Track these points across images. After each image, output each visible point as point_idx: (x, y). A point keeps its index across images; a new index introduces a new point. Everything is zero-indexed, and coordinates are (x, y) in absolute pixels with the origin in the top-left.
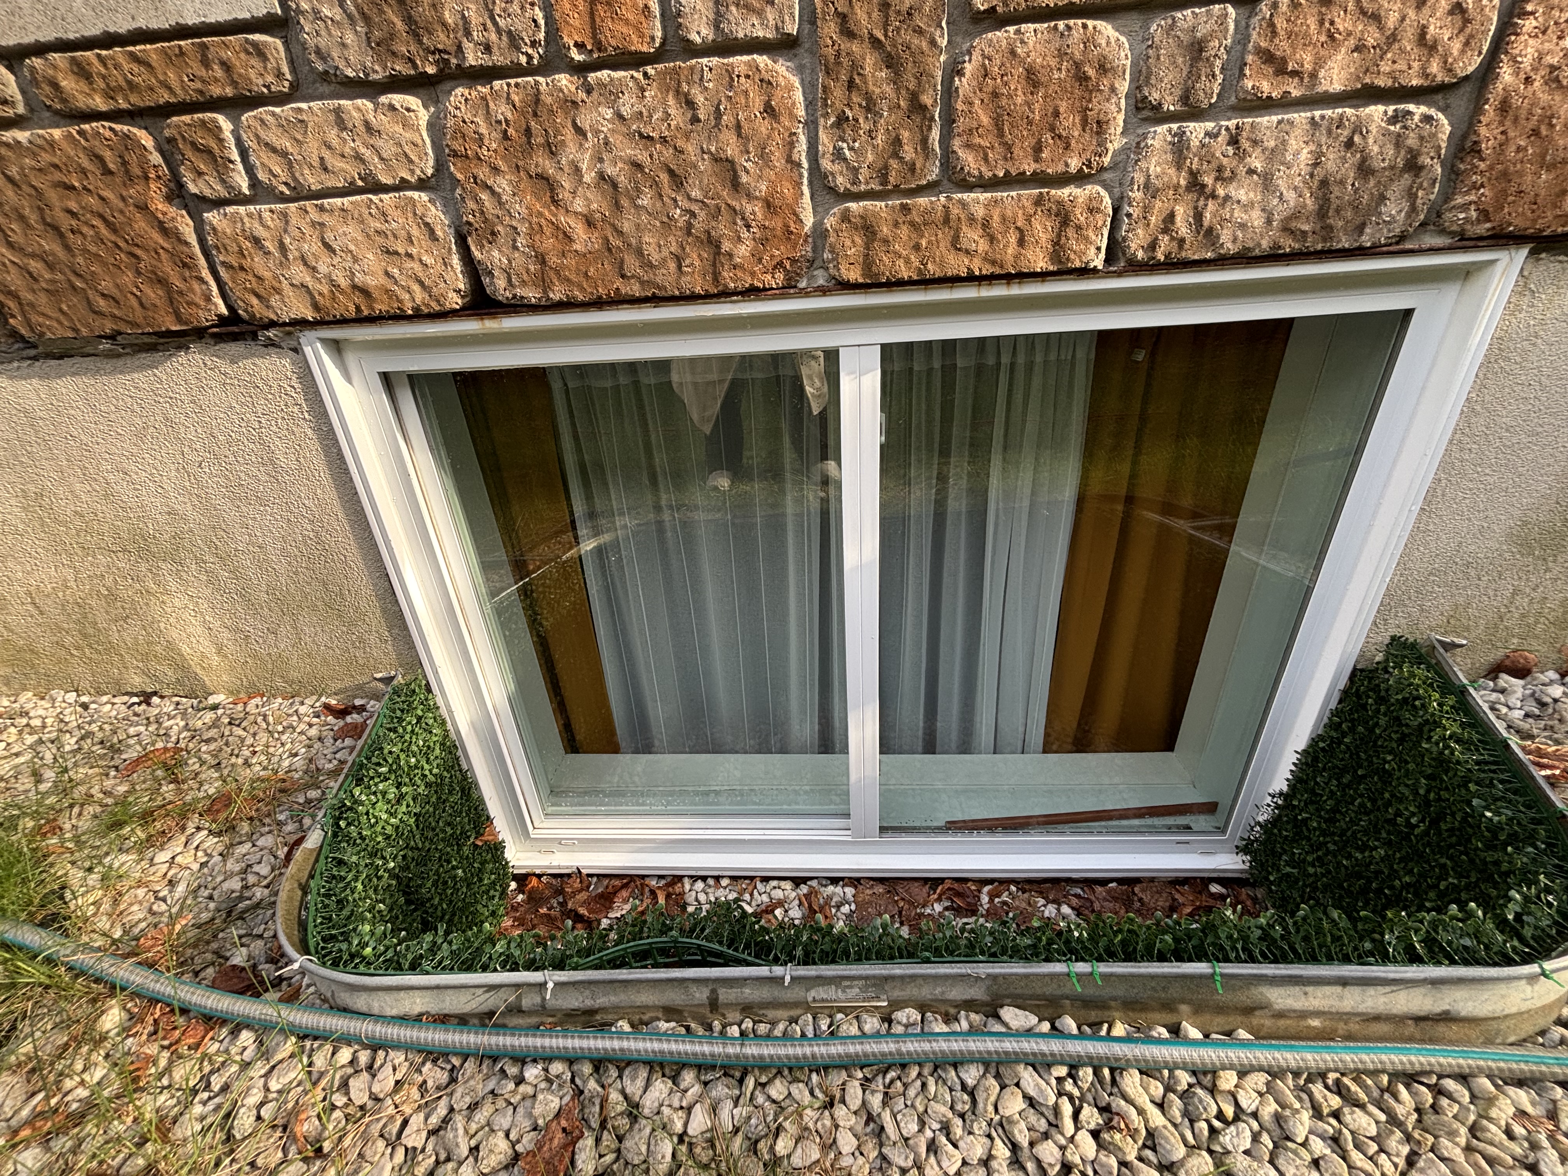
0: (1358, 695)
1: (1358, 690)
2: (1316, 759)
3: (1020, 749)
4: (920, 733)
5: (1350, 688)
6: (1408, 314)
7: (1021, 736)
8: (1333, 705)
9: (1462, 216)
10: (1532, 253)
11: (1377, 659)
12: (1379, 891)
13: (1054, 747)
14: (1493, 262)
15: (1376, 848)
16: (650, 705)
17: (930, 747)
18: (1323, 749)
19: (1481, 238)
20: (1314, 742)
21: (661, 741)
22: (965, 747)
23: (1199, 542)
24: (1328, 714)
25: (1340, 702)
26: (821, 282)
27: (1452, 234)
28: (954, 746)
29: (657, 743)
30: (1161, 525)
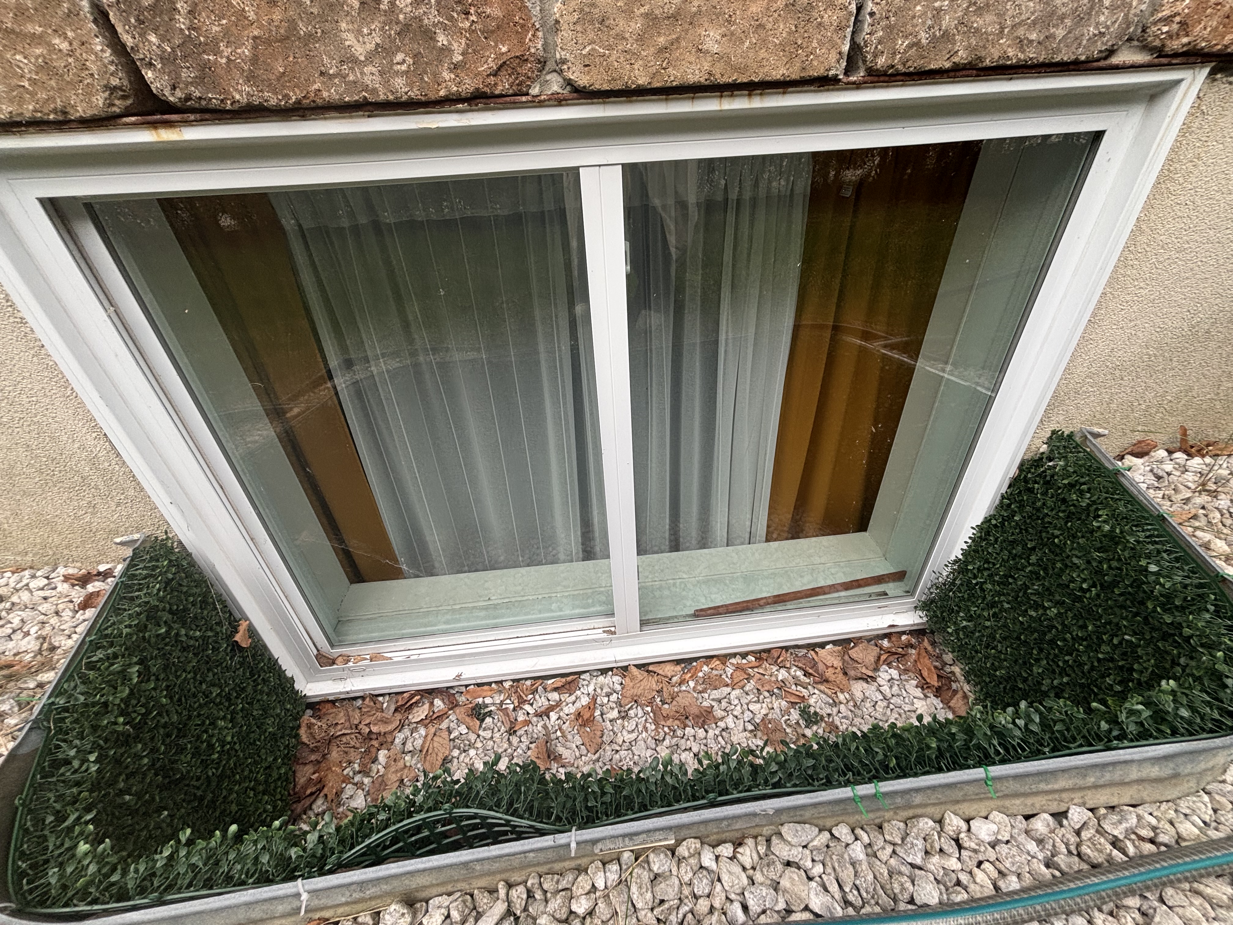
0: (1026, 480)
1: (1025, 477)
2: (988, 533)
3: (747, 541)
4: (667, 535)
5: (1019, 475)
6: (1098, 136)
7: (748, 530)
8: (1004, 490)
9: (1165, 29)
10: (1213, 73)
11: (1041, 450)
12: (1052, 642)
13: (775, 536)
14: (1178, 82)
15: (1050, 608)
16: (426, 532)
17: (675, 546)
18: (995, 526)
19: (1176, 55)
20: (987, 520)
21: (441, 562)
22: (703, 544)
23: (890, 359)
24: (999, 497)
25: (1009, 487)
26: (555, 88)
27: (1151, 49)
28: (694, 542)
29: (437, 565)
30: (860, 346)
